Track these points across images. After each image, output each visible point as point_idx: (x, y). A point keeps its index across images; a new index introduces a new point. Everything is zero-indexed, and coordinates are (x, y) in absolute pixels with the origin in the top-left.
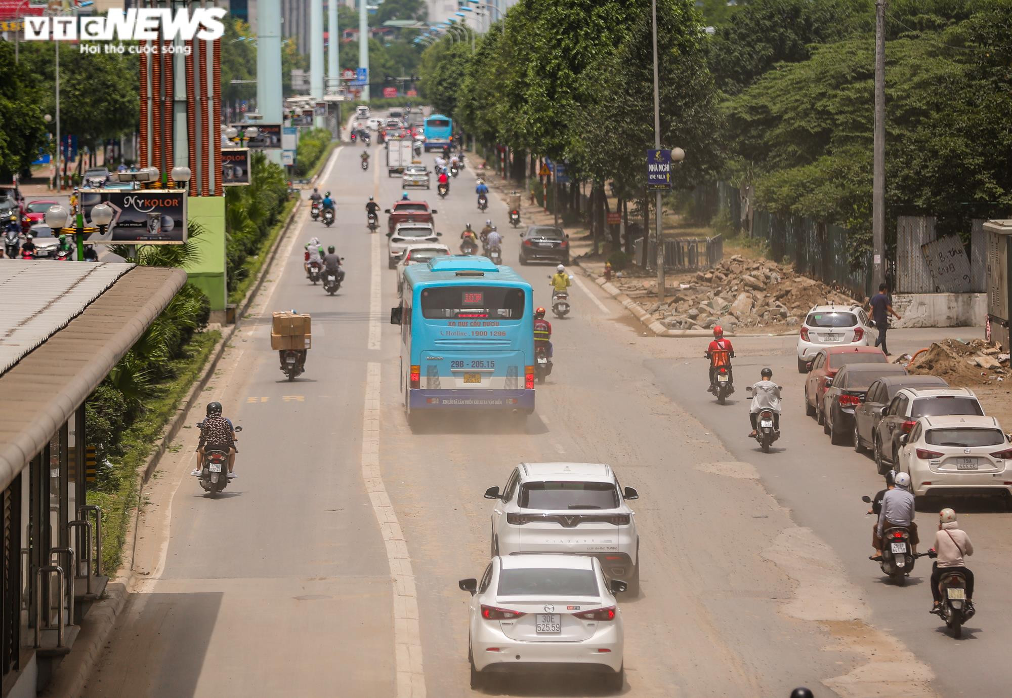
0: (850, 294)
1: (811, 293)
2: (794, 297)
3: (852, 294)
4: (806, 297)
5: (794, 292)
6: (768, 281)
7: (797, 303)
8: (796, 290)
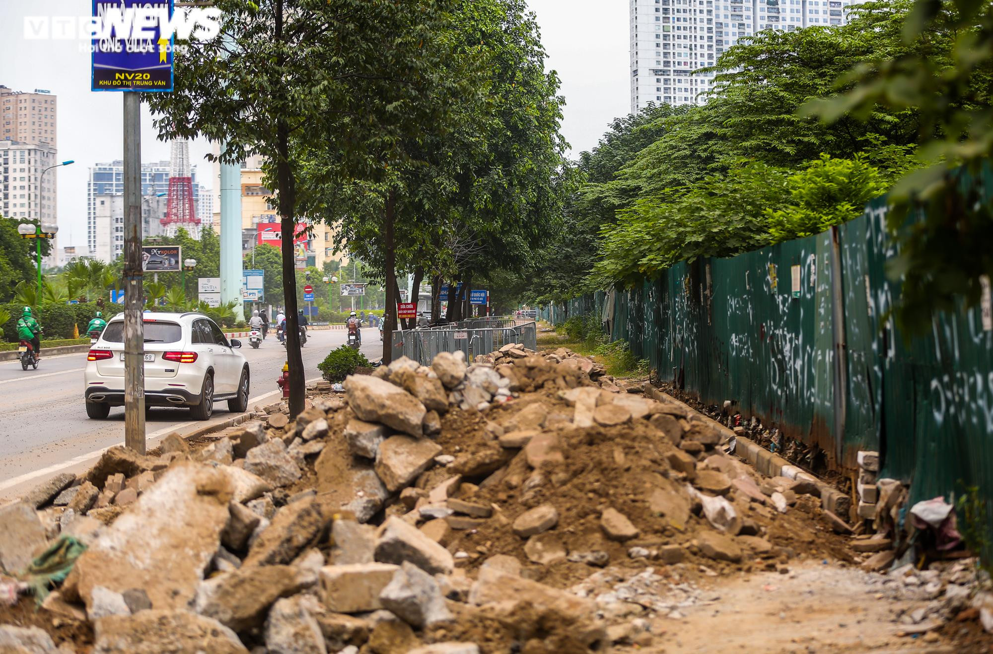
0: (775, 440)
1: (619, 457)
2: (536, 478)
3: (784, 442)
4: (592, 479)
5: (536, 454)
6: (454, 397)
7: (546, 512)
8: (546, 441)
